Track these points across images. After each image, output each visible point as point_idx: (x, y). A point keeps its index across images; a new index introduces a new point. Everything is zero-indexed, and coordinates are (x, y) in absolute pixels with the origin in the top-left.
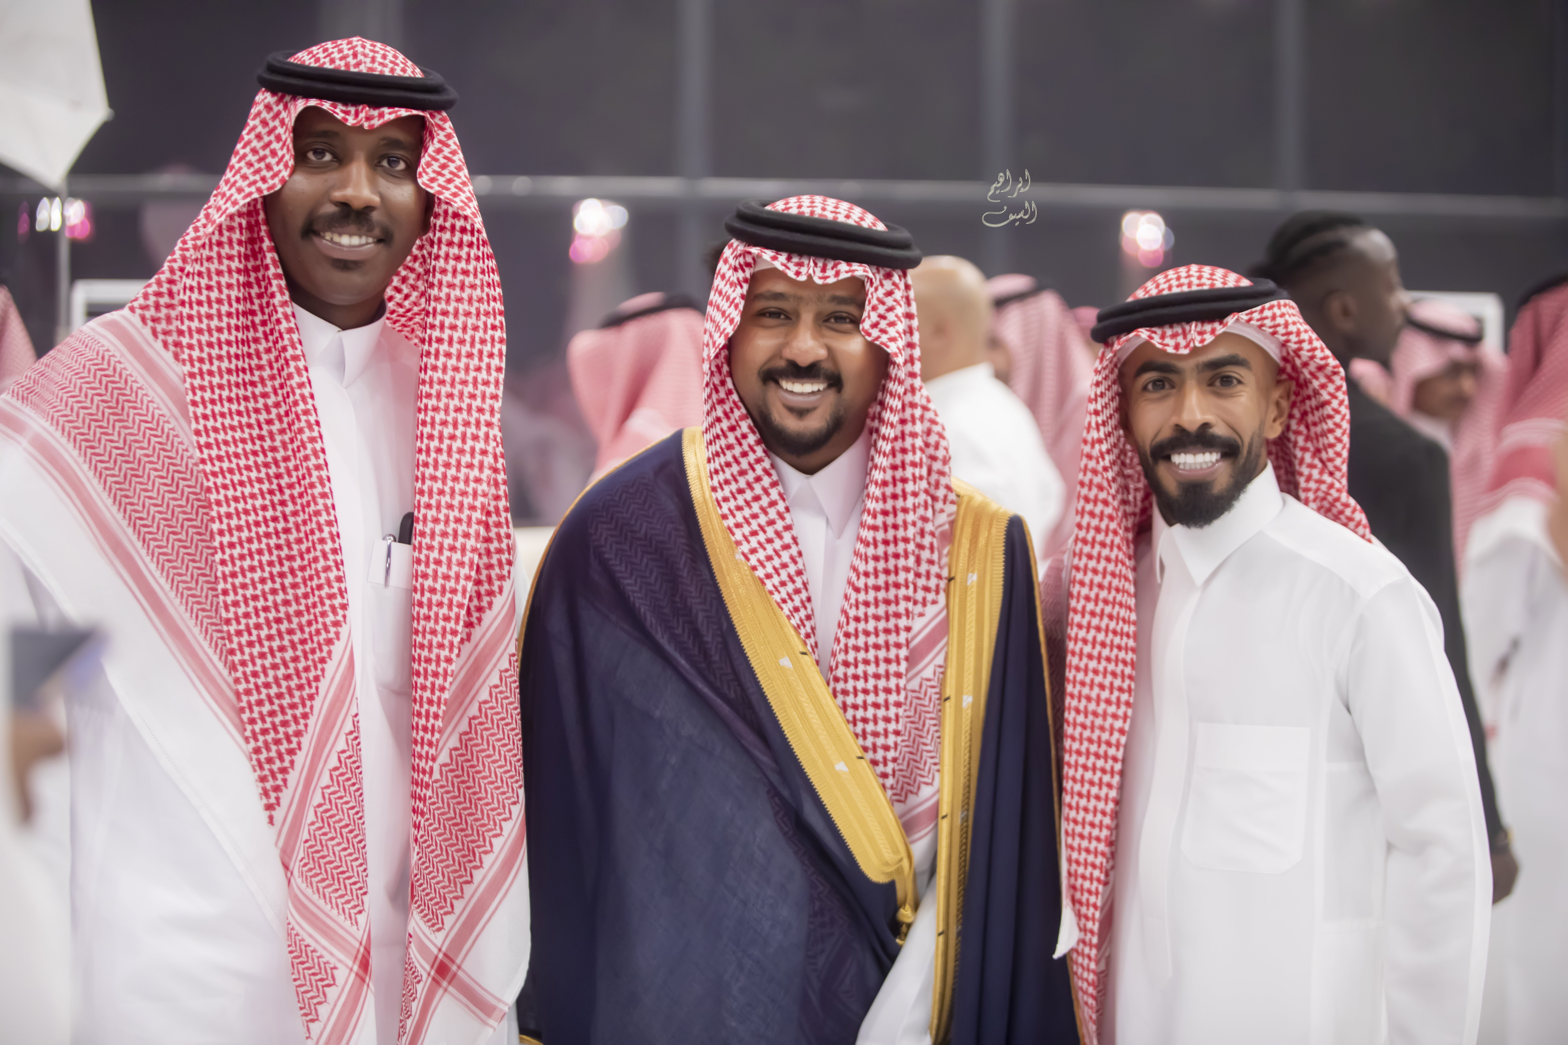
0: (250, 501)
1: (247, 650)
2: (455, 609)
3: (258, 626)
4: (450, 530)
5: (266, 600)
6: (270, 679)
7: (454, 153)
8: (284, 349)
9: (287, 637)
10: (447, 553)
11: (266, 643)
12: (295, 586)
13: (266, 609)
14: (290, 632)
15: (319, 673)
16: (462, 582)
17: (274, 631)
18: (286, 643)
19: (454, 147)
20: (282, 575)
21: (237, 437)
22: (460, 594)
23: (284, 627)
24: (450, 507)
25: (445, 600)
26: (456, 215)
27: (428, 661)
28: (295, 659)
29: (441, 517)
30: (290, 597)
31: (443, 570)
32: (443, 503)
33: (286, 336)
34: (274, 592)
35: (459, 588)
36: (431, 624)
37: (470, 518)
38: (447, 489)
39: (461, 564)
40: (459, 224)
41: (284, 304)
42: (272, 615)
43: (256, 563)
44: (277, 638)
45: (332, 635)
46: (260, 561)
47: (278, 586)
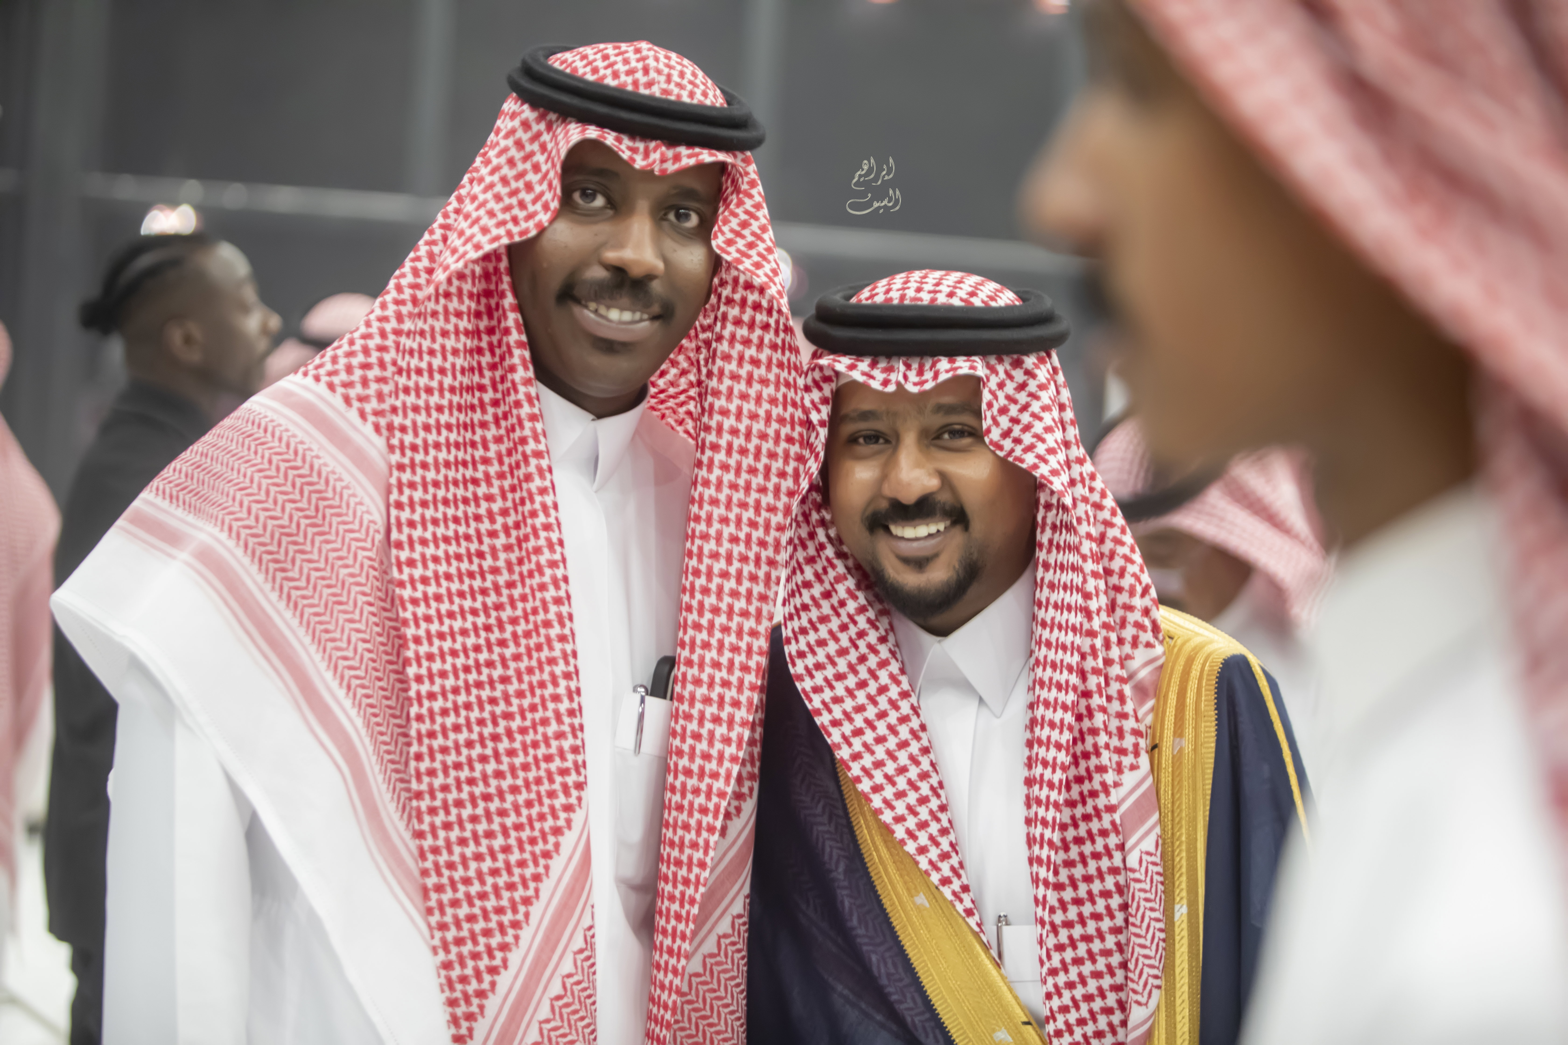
0: (459, 639)
1: (442, 834)
2: (715, 799)
3: (459, 804)
4: (714, 696)
5: (472, 769)
6: (472, 873)
7: (758, 206)
8: (523, 441)
9: (497, 820)
10: (708, 725)
11: (469, 826)
12: (511, 753)
13: (471, 782)
14: (502, 813)
15: (541, 870)
16: (727, 764)
17: (480, 811)
18: (496, 827)
19: (758, 199)
20: (495, 738)
21: (451, 553)
22: (722, 780)
23: (494, 806)
24: (716, 665)
25: (703, 787)
26: (749, 286)
27: (678, 863)
28: (506, 849)
29: (705, 677)
30: (504, 767)
31: (702, 746)
32: (707, 660)
33: (528, 425)
34: (483, 759)
35: (722, 771)
36: (684, 816)
37: (741, 682)
38: (714, 642)
39: (727, 741)
40: (752, 297)
41: (527, 382)
42: (479, 790)
43: (462, 721)
44: (484, 820)
45: (561, 823)
46: (468, 719)
47: (489, 752)
